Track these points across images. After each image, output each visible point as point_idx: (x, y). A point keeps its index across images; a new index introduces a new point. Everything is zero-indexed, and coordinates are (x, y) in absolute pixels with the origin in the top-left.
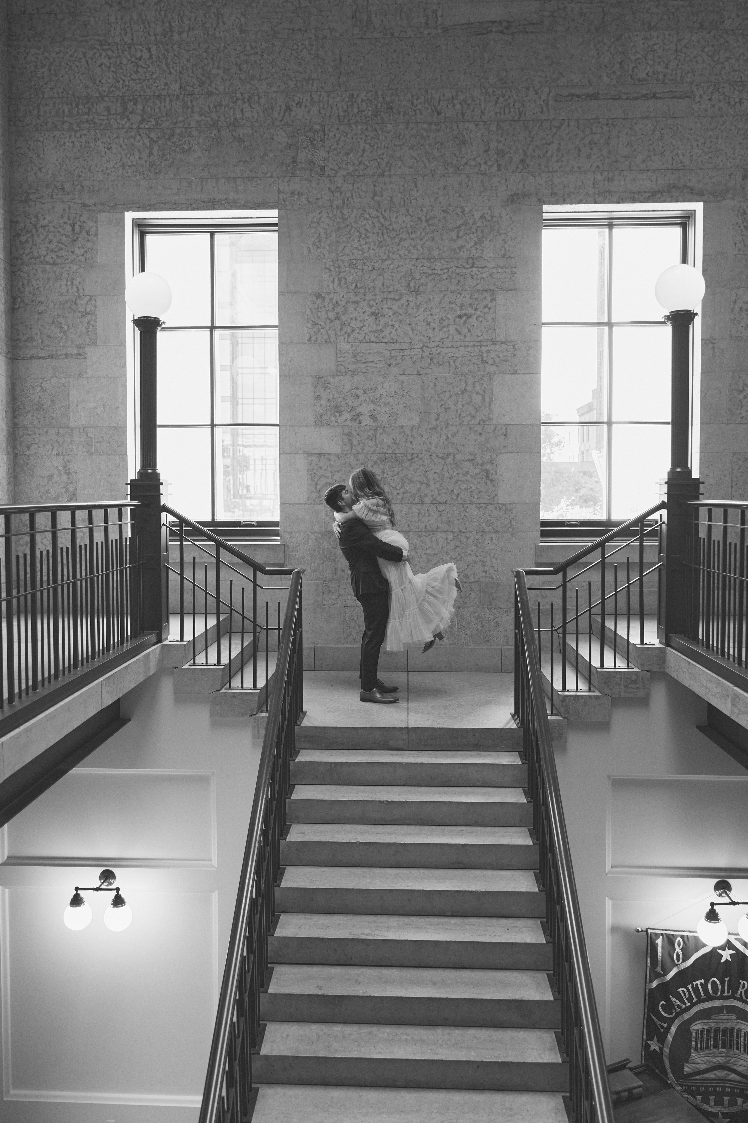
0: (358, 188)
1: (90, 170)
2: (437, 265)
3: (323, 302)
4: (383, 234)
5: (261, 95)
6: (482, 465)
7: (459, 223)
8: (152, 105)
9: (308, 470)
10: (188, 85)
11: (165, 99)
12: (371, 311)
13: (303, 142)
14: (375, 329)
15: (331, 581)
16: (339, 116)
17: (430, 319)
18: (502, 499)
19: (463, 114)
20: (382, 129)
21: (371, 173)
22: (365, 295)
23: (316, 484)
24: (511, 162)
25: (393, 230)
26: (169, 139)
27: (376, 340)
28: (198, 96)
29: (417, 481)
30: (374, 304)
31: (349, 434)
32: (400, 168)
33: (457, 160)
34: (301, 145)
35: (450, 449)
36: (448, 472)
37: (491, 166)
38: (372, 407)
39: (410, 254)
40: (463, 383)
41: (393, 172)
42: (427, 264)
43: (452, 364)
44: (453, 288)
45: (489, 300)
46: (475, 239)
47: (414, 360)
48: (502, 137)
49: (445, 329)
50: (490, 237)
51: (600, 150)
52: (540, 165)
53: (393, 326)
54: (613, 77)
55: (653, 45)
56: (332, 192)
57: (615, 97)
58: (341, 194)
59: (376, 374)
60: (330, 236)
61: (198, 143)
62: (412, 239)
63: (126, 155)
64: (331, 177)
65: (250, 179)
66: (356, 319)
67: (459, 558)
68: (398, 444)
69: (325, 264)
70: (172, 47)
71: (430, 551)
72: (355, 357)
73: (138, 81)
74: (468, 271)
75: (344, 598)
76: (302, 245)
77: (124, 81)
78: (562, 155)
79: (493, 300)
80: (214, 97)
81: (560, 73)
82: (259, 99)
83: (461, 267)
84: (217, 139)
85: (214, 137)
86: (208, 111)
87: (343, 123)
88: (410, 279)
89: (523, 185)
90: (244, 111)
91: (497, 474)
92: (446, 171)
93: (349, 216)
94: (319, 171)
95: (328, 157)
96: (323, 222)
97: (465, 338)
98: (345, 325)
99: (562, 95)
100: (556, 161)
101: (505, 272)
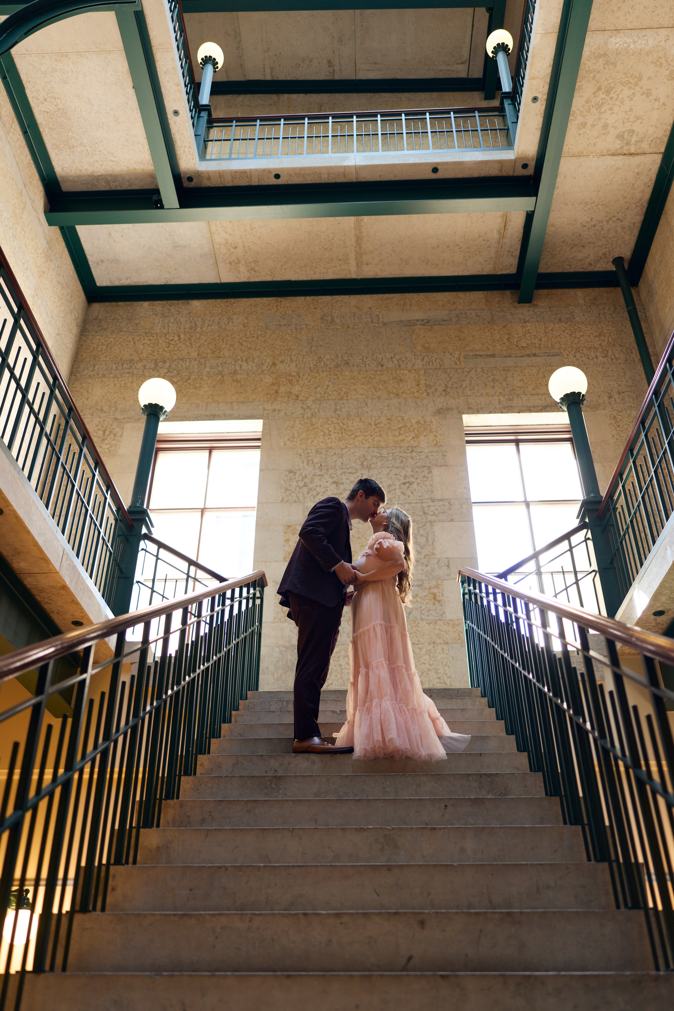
0: (323, 407)
1: (124, 399)
2: (385, 452)
3: (294, 475)
4: (342, 433)
5: (255, 357)
6: (430, 589)
7: (400, 425)
10: (204, 353)
12: (333, 480)
13: (284, 382)
16: (310, 368)
18: (450, 616)
19: (400, 366)
20: (341, 374)
21: (333, 398)
22: (328, 471)
24: (436, 391)
25: (350, 430)
26: (186, 381)
28: (210, 359)
32: (355, 395)
33: (397, 391)
34: (282, 383)
37: (422, 393)
39: (364, 445)
41: (349, 397)
42: (376, 450)
44: (397, 465)
45: (427, 473)
46: (413, 435)
48: (428, 377)
49: (393, 492)
50: (425, 434)
51: (501, 383)
52: (458, 392)
54: (503, 345)
55: (529, 330)
56: (304, 410)
57: (507, 356)
58: (311, 410)
60: (302, 435)
61: (207, 383)
62: (364, 436)
64: (303, 400)
65: (243, 402)
66: (320, 486)
69: (297, 451)
70: (195, 334)
73: (169, 352)
74: (409, 455)
76: (280, 440)
77: (159, 352)
78: (474, 387)
79: (430, 472)
80: (221, 359)
81: (466, 344)
82: (254, 359)
83: (404, 452)
84: (221, 381)
85: (219, 380)
86: (216, 366)
87: (313, 371)
88: (364, 460)
89: (447, 404)
90: (242, 366)
91: (443, 596)
92: (389, 396)
93: (316, 423)
94: (295, 397)
95: (302, 390)
96: (296, 427)
97: (409, 497)
98: (312, 490)
99: (469, 356)
100: (469, 390)
101: (438, 455)
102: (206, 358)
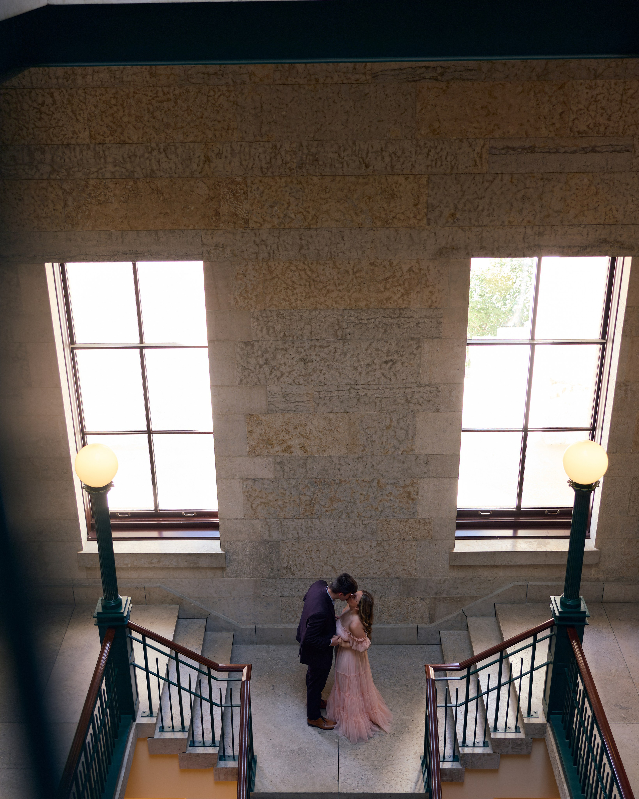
0: (284, 241)
2: (364, 316)
3: (252, 349)
4: (310, 285)
5: (177, 145)
6: (404, 487)
7: (387, 275)
8: (60, 154)
9: (244, 492)
10: (98, 134)
11: (74, 149)
12: (299, 357)
13: (225, 195)
14: (303, 373)
15: (267, 577)
16: (261, 168)
17: (357, 364)
18: (422, 514)
19: (392, 167)
20: (307, 182)
21: (297, 226)
22: (293, 343)
23: (252, 504)
24: (440, 216)
25: (320, 282)
26: (83, 190)
27: (305, 383)
28: (110, 146)
29: (343, 500)
30: (303, 351)
31: (281, 463)
32: (327, 221)
33: (386, 214)
34: (223, 197)
35: (375, 475)
36: (373, 494)
37: (420, 220)
38: (302, 440)
39: (338, 305)
40: (388, 420)
41: (319, 225)
42: (354, 314)
43: (378, 403)
44: (379, 336)
45: (415, 347)
46: (403, 291)
47: (342, 400)
49: (371, 373)
50: (418, 289)
51: (533, 204)
52: (470, 219)
53: (321, 370)
54: (552, 129)
55: (597, 95)
56: (258, 245)
57: (552, 151)
59: (305, 412)
60: (257, 287)
61: (115, 195)
62: (339, 290)
63: (39, 206)
64: (255, 229)
65: (172, 231)
66: (285, 364)
67: (382, 560)
68: (327, 471)
69: (253, 314)
70: (77, 92)
71: (356, 555)
72: (284, 397)
74: (395, 321)
75: (280, 590)
76: (229, 295)
77: (28, 129)
78: (494, 209)
79: (418, 347)
80: (127, 146)
81: (496, 125)
82: (176, 149)
83: (388, 317)
84: (134, 191)
85: (131, 189)
86: (122, 162)
87: (266, 175)
88: (338, 328)
89: (453, 239)
90: (160, 162)
91: (417, 494)
92: (374, 225)
93: (275, 268)
94: (243, 224)
95: (252, 210)
96: (249, 274)
97: (391, 381)
98: (275, 370)
99: (497, 148)
100: (487, 216)
101: (431, 322)
102: (103, 144)
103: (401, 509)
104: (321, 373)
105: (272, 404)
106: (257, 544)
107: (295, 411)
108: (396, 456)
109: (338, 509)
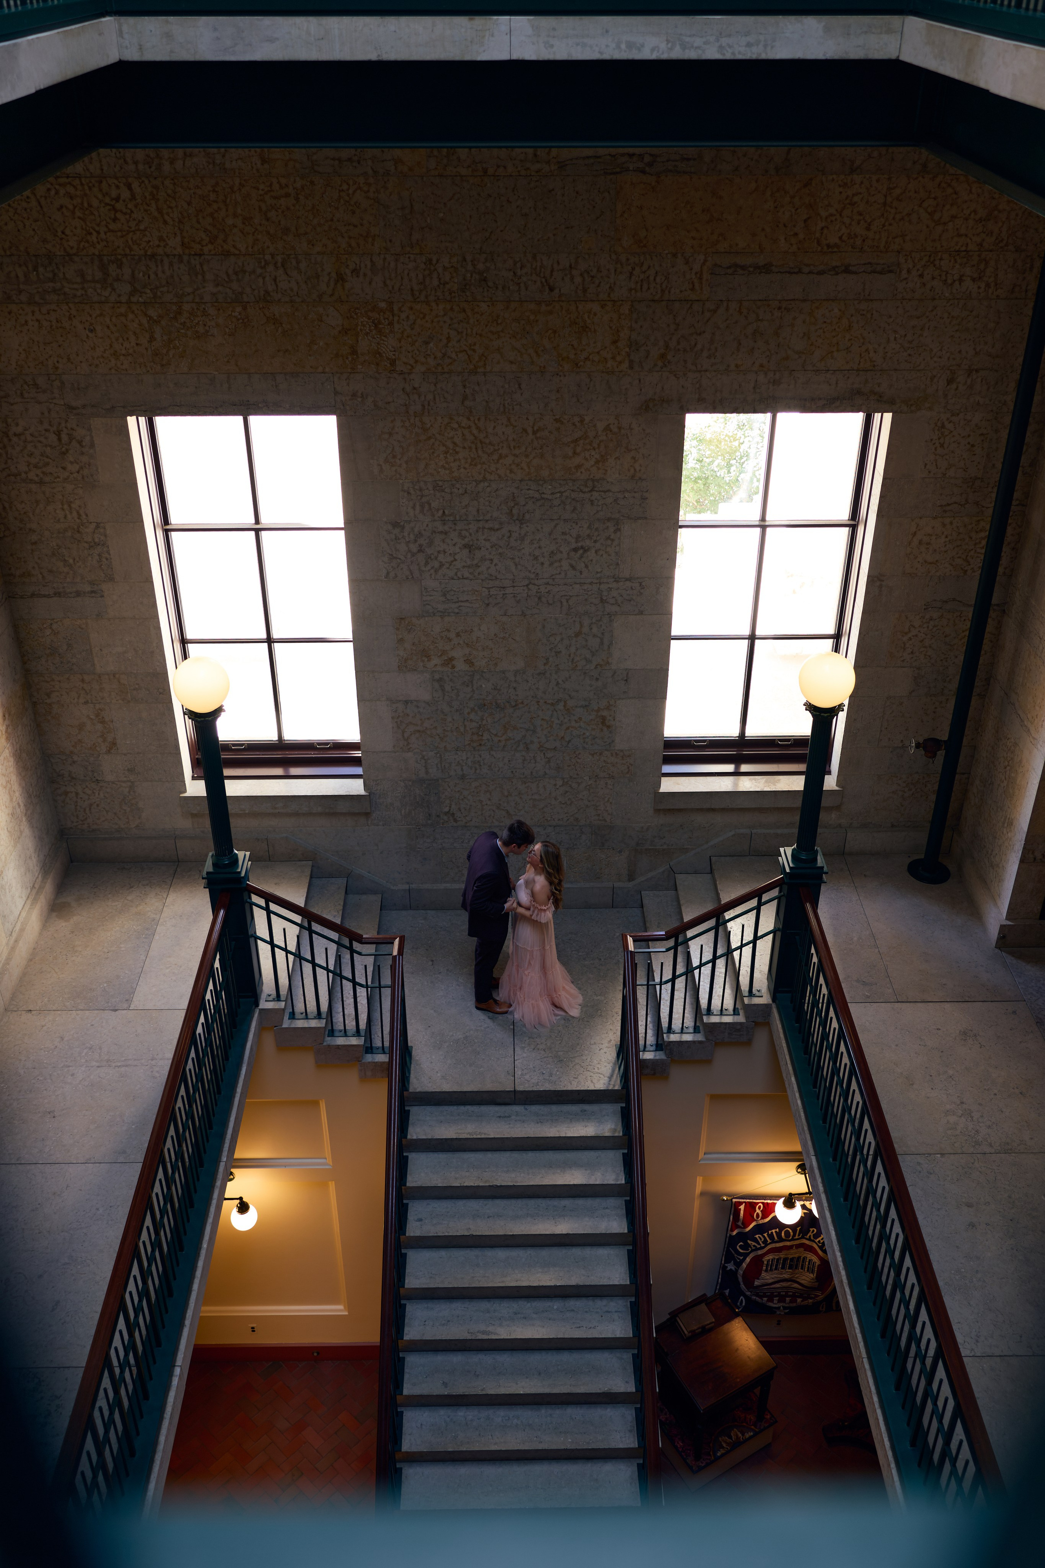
0: (442, 389)
1: (69, 359)
2: (548, 489)
3: (402, 532)
4: (477, 448)
5: (300, 257)
6: (598, 711)
7: (577, 435)
8: (144, 268)
9: (393, 718)
10: (194, 241)
11: (162, 261)
12: (463, 542)
13: (364, 326)
14: (469, 563)
15: (424, 825)
16: (412, 290)
17: (537, 553)
18: (620, 745)
19: (585, 290)
20: (473, 310)
21: (460, 369)
22: (455, 524)
23: (403, 732)
24: (647, 357)
25: (490, 443)
26: (176, 318)
27: (471, 577)
28: (210, 257)
29: (520, 728)
30: (467, 534)
31: (440, 680)
32: (499, 362)
33: (576, 354)
34: (361, 330)
35: (561, 695)
36: (559, 719)
37: (620, 362)
38: (467, 651)
39: (513, 475)
40: (578, 625)
41: (488, 368)
42: (534, 486)
43: (565, 603)
44: (567, 516)
45: (613, 531)
46: (597, 456)
47: (518, 599)
48: (636, 322)
49: (556, 564)
50: (617, 454)
51: (768, 343)
52: (685, 361)
53: (492, 560)
54: (793, 239)
55: (854, 195)
56: (408, 395)
57: (794, 270)
59: (471, 614)
60: (408, 451)
61: (218, 325)
62: (516, 456)
63: (117, 340)
64: (405, 373)
65: (295, 375)
66: (445, 552)
67: (569, 803)
68: (500, 690)
69: (403, 486)
70: (163, 183)
71: (537, 797)
72: (444, 595)
73: (119, 234)
74: (588, 496)
75: (440, 841)
76: (372, 461)
77: (98, 233)
78: (717, 349)
79: (618, 530)
80: (233, 259)
81: (721, 234)
82: (298, 262)
83: (579, 490)
84: (243, 320)
85: (239, 317)
86: (227, 279)
87: (419, 300)
88: (513, 505)
89: (663, 388)
90: (278, 280)
91: (614, 720)
92: (561, 368)
93: (431, 426)
94: (389, 365)
95: (400, 347)
96: (397, 433)
97: (581, 574)
98: (432, 559)
99: (721, 266)
100: (707, 357)
101: (634, 497)
102: (200, 255)
103: (594, 739)
104: (491, 563)
105: (428, 604)
106: (410, 783)
107: (458, 613)
108: (587, 671)
109: (514, 739)
